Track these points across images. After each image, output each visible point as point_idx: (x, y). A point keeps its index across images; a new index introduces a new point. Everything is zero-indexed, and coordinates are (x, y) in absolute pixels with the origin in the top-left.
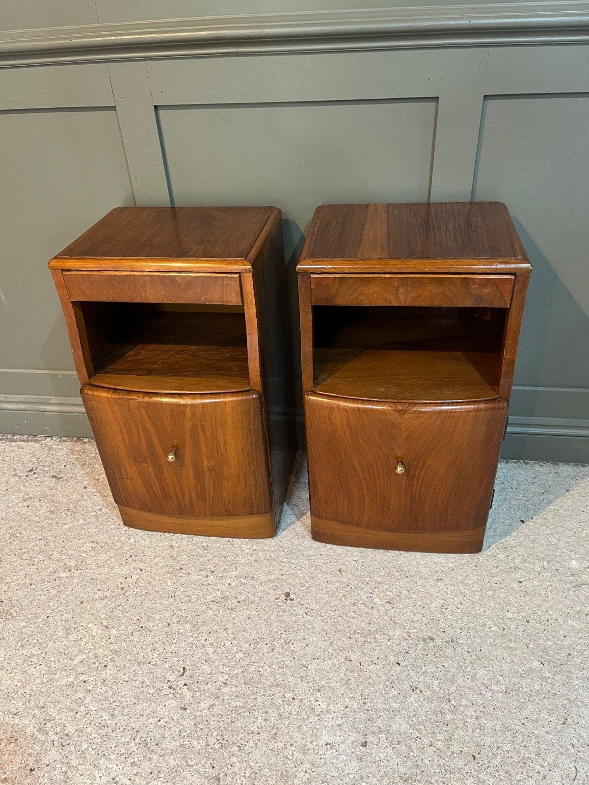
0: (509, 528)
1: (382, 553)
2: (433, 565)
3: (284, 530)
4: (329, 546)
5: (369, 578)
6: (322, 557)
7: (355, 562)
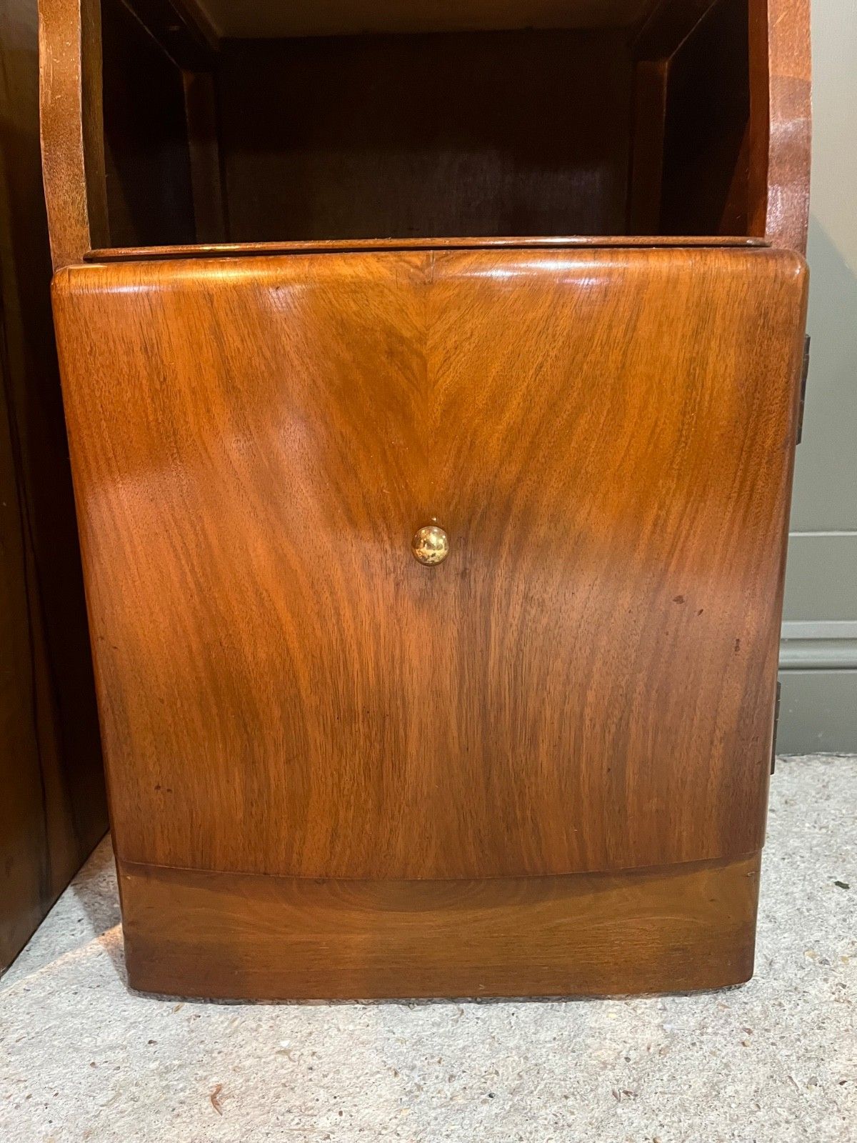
0: (812, 905)
1: (391, 1013)
2: (589, 1041)
3: (32, 969)
4: (189, 1008)
5: (334, 1116)
6: (152, 1048)
7: (281, 1059)
